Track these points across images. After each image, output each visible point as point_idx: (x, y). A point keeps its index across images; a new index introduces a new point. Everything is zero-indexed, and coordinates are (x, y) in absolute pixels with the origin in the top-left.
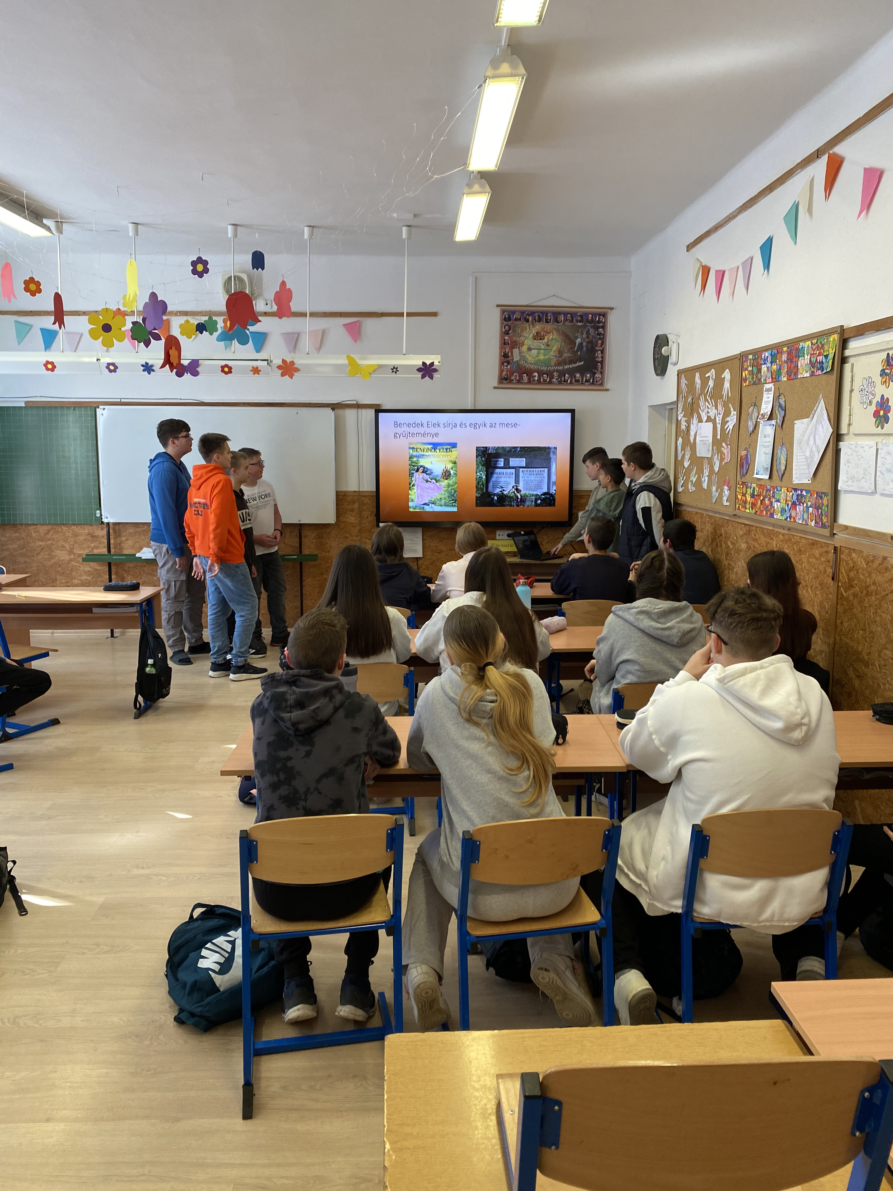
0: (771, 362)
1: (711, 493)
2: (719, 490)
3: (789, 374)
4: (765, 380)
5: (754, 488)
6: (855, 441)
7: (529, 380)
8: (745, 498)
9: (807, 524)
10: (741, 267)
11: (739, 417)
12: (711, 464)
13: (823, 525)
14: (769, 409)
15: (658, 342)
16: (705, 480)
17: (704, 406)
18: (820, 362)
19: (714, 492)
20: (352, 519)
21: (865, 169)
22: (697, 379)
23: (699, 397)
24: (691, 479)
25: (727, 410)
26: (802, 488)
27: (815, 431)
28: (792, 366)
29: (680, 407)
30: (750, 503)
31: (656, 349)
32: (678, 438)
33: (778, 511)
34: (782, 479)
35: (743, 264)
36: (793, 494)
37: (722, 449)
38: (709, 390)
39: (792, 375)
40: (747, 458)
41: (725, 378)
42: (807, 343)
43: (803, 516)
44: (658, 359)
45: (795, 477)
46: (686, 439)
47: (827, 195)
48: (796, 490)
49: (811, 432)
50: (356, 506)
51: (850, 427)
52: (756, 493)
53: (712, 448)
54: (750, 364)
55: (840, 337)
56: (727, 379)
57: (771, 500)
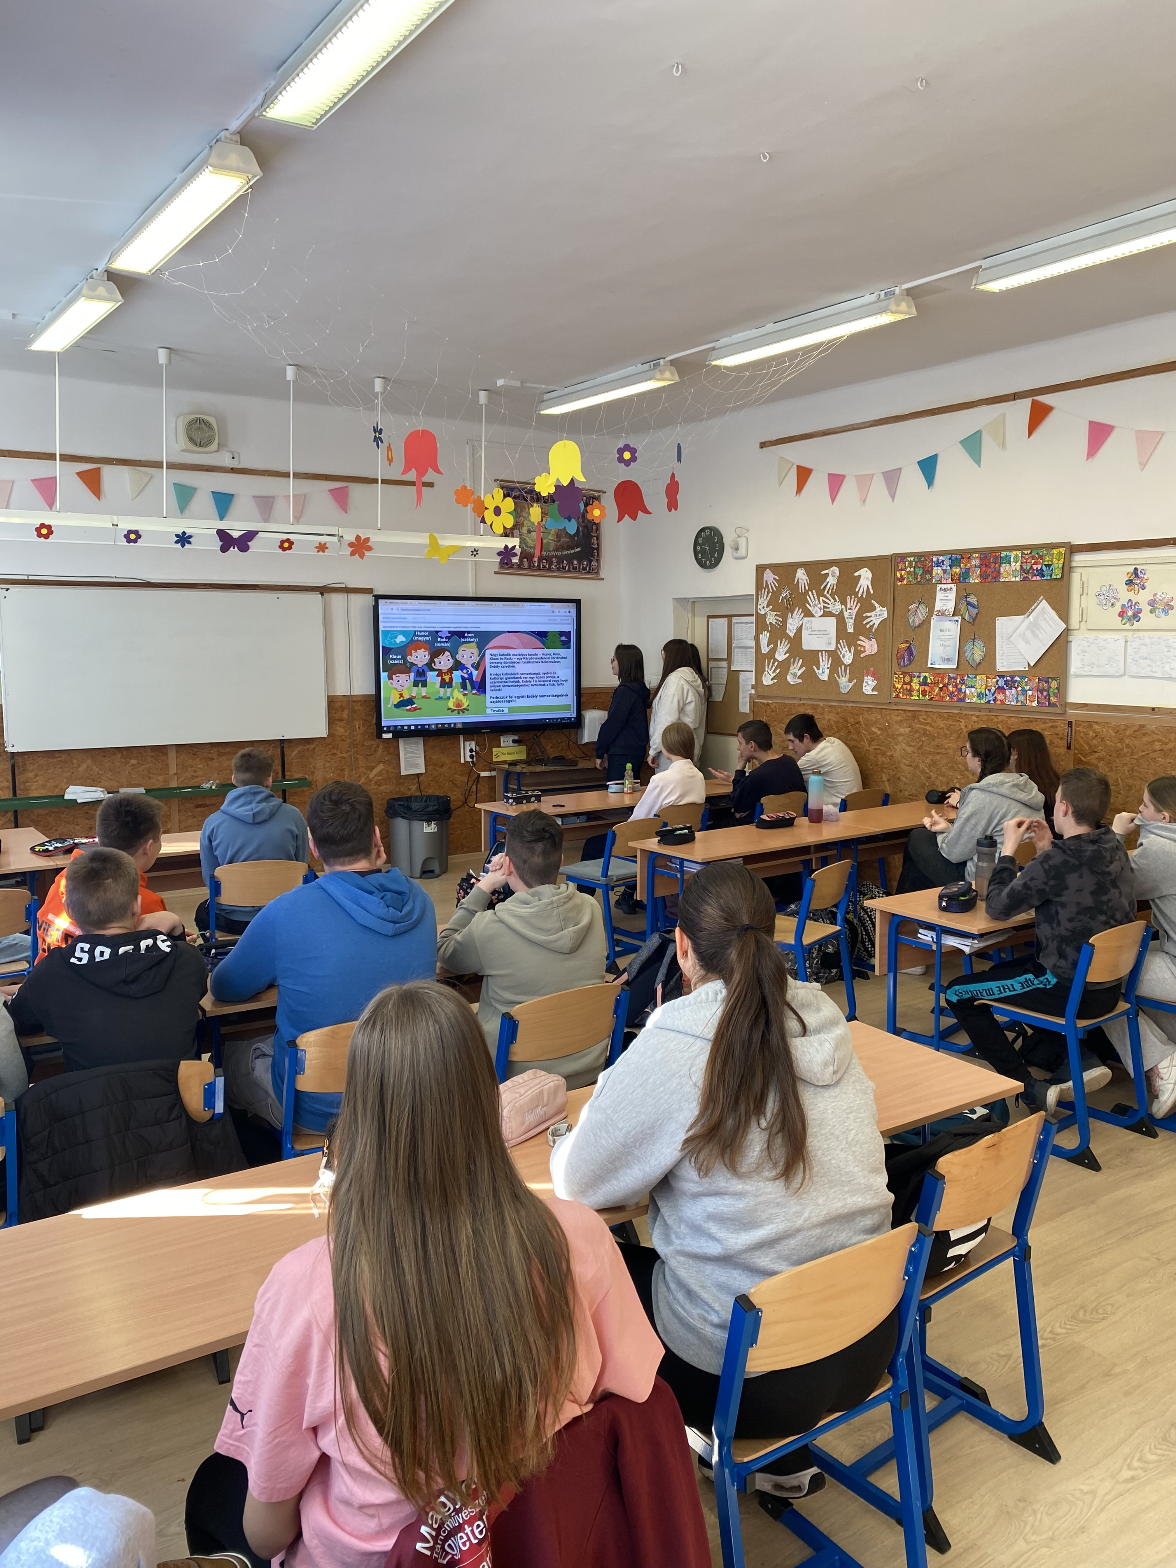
0: (951, 566)
1: (837, 684)
2: (855, 681)
3: (983, 576)
4: (940, 580)
5: (925, 677)
6: (1092, 635)
7: (529, 565)
8: (909, 687)
9: (1023, 705)
10: (881, 476)
11: (893, 612)
12: (834, 656)
13: (1051, 705)
14: (951, 606)
15: (703, 534)
16: (823, 672)
17: (817, 602)
18: (1037, 570)
19: (845, 683)
20: (340, 731)
21: (1090, 422)
22: (801, 575)
23: (806, 592)
24: (792, 672)
25: (866, 606)
26: (1013, 674)
27: (1034, 627)
28: (989, 571)
29: (763, 601)
30: (918, 691)
31: (700, 540)
32: (759, 632)
33: (971, 695)
34: (977, 668)
35: (885, 474)
36: (998, 681)
37: (859, 642)
38: (828, 586)
39: (990, 579)
40: (909, 649)
41: (860, 576)
42: (1015, 553)
43: (1017, 698)
44: (703, 551)
45: (1001, 666)
46: (778, 633)
47: (1030, 434)
48: (1003, 677)
49: (1028, 628)
50: (345, 714)
51: (1083, 624)
52: (929, 681)
53: (838, 642)
54: (910, 566)
55: (1068, 551)
56: (865, 577)
57: (959, 687)
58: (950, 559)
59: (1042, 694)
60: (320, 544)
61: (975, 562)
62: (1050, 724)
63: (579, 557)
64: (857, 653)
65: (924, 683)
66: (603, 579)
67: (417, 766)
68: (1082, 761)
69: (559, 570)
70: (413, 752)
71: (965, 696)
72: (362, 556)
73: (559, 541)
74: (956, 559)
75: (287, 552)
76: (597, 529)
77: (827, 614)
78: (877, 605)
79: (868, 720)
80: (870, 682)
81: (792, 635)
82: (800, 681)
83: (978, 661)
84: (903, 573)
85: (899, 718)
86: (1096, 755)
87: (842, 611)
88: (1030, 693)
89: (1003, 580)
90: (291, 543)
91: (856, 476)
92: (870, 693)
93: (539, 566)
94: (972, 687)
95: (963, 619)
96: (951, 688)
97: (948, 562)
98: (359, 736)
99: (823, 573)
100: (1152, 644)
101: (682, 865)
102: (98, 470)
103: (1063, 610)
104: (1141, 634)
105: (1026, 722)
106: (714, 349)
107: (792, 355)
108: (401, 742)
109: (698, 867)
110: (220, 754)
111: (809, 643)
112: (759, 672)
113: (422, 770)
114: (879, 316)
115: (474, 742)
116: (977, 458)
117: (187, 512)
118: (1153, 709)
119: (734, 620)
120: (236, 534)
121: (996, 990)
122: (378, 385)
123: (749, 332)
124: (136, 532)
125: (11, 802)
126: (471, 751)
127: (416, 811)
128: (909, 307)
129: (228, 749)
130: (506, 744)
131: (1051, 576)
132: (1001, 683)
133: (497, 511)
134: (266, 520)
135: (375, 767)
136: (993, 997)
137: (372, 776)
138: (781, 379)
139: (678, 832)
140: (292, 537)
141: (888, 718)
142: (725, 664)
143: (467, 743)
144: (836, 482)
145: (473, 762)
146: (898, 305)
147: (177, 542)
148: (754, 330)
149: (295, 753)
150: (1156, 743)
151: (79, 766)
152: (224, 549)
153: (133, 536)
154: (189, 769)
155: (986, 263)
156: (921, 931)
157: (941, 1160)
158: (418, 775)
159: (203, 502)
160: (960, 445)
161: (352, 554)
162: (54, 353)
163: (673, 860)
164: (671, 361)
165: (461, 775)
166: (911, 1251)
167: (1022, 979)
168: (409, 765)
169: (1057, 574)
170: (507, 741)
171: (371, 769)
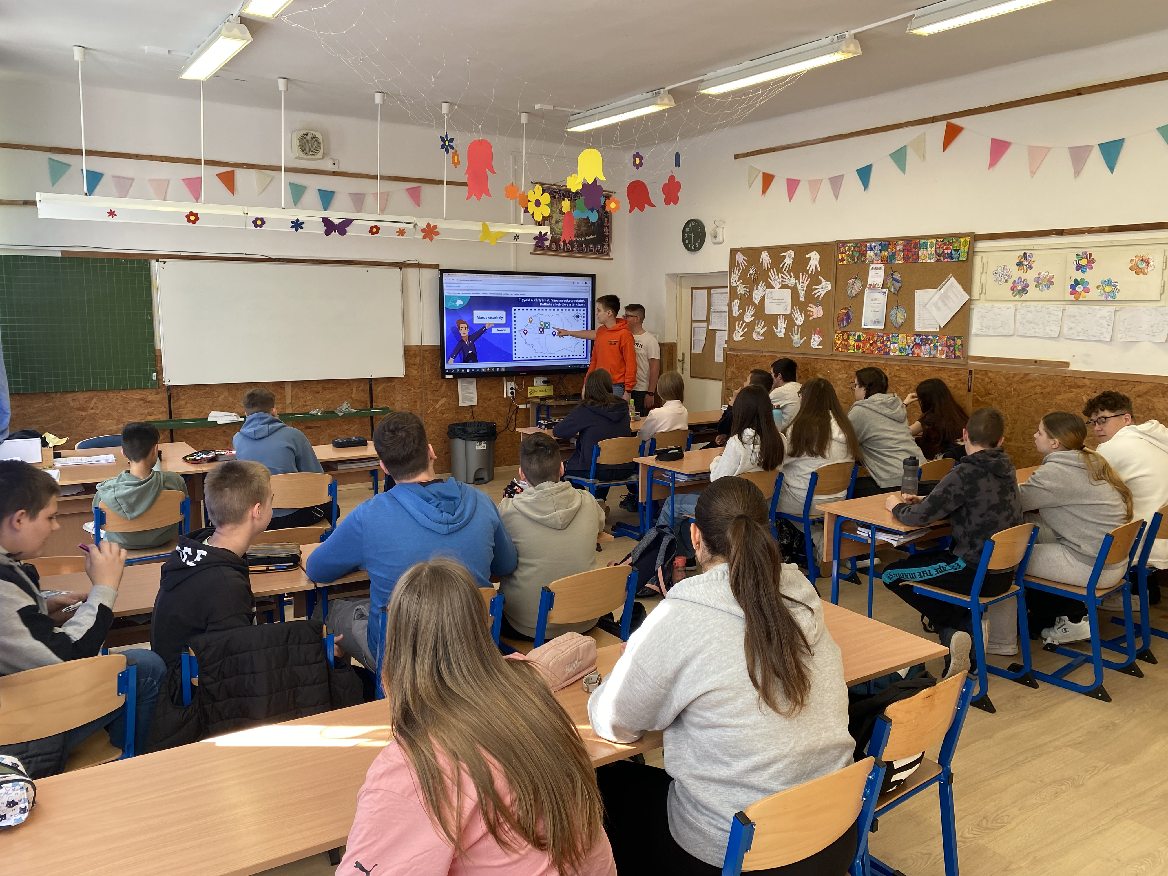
0: (881, 250)
1: (791, 340)
2: (805, 338)
3: (906, 259)
4: (872, 261)
5: (859, 336)
6: (990, 304)
7: (557, 248)
8: (846, 343)
9: (935, 357)
10: (828, 181)
11: (835, 286)
12: (790, 319)
13: (956, 357)
14: (880, 281)
15: (690, 225)
16: (780, 331)
17: (777, 277)
18: (948, 254)
19: (797, 339)
20: (414, 372)
21: (992, 139)
22: (765, 257)
23: (769, 270)
24: (757, 331)
25: (814, 280)
26: (927, 334)
27: (944, 299)
28: (910, 254)
29: (735, 277)
30: (854, 346)
31: (687, 230)
32: (732, 299)
33: (895, 350)
34: (900, 329)
35: (830, 179)
36: (915, 339)
37: (808, 308)
38: (786, 265)
39: (911, 260)
40: (847, 315)
41: (810, 258)
42: (930, 241)
43: (930, 352)
44: (689, 238)
45: (918, 327)
46: (746, 301)
47: (945, 148)
48: (919, 336)
49: (940, 298)
50: (418, 360)
51: (982, 296)
52: (862, 338)
53: (792, 308)
54: (849, 250)
55: (973, 239)
56: (814, 258)
57: (886, 343)
58: (880, 245)
59: (949, 349)
60: (400, 229)
61: (900, 248)
62: (955, 372)
63: (595, 242)
64: (807, 317)
65: (858, 340)
66: (612, 259)
67: (471, 399)
68: (979, 400)
69: (579, 252)
70: (468, 389)
71: (890, 350)
72: (431, 239)
73: (579, 230)
74: (885, 245)
75: (375, 235)
76: (608, 221)
77: (784, 287)
78: (823, 280)
79: (814, 368)
80: (817, 339)
81: (757, 302)
82: (763, 338)
83: (900, 324)
84: (844, 255)
85: (839, 367)
86: (991, 396)
87: (796, 284)
88: (940, 348)
89: (920, 261)
90: (378, 229)
91: (808, 181)
92: (816, 347)
93: (564, 248)
94: (895, 343)
95: (889, 291)
96: (879, 344)
97: (878, 248)
98: (428, 377)
99: (782, 255)
100: (1037, 311)
101: (673, 476)
102: (233, 171)
103: (967, 285)
104: (1028, 303)
105: (937, 370)
106: (702, 81)
107: (765, 85)
108: (459, 382)
109: (686, 478)
110: (324, 389)
111: (770, 308)
112: (731, 331)
113: (475, 402)
114: (832, 54)
115: (513, 382)
116: (902, 167)
117: (299, 205)
118: (1036, 361)
119: (712, 291)
120: (336, 222)
121: (917, 575)
122: (445, 108)
123: (730, 68)
124: (262, 219)
125: (168, 423)
126: (512, 389)
127: (471, 434)
128: (856, 48)
129: (330, 385)
130: (538, 384)
131: (958, 258)
132: (918, 340)
133: (538, 203)
134: (359, 211)
135: (440, 400)
136: (915, 580)
137: (437, 406)
138: (757, 103)
139: (671, 452)
140: (379, 224)
141: (830, 366)
142: (705, 325)
143: (509, 383)
144: (792, 185)
145: (513, 397)
146: (848, 46)
147: (292, 227)
148: (734, 67)
149: (379, 389)
150: (1038, 387)
151: (219, 397)
152: (328, 233)
153: (259, 222)
154: (301, 400)
155: (918, 13)
156: (859, 528)
157: (889, 708)
158: (472, 407)
159: (311, 197)
160: (889, 158)
161: (424, 237)
162: (199, 81)
163: (666, 473)
164: (669, 90)
165: (504, 407)
166: (869, 779)
167: (937, 566)
168: (465, 399)
169: (963, 257)
170: (538, 381)
171: (437, 401)
